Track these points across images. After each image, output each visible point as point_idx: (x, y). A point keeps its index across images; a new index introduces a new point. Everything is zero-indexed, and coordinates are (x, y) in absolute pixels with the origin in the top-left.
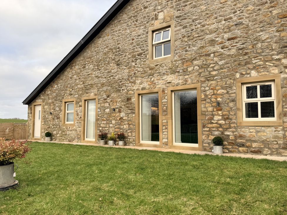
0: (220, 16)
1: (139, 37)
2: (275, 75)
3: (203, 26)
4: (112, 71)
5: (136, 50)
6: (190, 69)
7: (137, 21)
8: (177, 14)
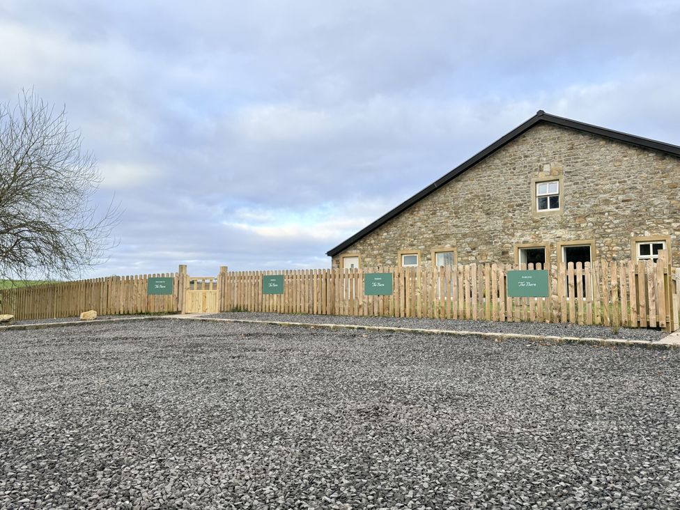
0: (614, 178)
1: (519, 187)
2: (666, 236)
3: (597, 185)
4: (479, 221)
5: (513, 200)
6: (583, 225)
7: (514, 169)
8: (567, 169)
